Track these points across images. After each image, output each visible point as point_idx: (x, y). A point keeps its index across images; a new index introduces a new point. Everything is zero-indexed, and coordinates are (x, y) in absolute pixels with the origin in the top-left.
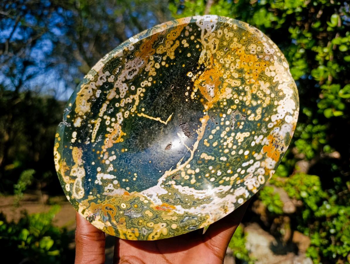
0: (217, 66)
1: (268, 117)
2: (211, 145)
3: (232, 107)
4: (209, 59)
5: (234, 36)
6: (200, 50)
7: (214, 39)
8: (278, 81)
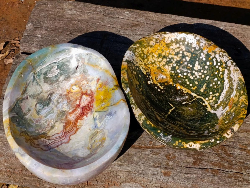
0: (150, 66)
1: (192, 49)
2: (196, 85)
3: (177, 69)
4: (145, 68)
5: (142, 48)
6: (140, 69)
7: (138, 59)
8: (175, 38)
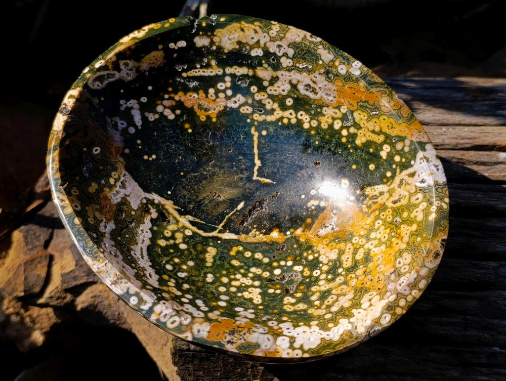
0: (369, 221)
1: (290, 318)
2: (234, 258)
3: (306, 269)
4: (377, 202)
6: (385, 180)
7: (407, 194)
8: (353, 316)
